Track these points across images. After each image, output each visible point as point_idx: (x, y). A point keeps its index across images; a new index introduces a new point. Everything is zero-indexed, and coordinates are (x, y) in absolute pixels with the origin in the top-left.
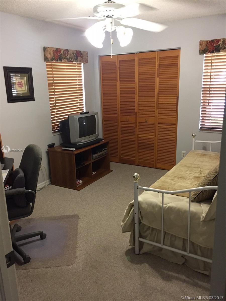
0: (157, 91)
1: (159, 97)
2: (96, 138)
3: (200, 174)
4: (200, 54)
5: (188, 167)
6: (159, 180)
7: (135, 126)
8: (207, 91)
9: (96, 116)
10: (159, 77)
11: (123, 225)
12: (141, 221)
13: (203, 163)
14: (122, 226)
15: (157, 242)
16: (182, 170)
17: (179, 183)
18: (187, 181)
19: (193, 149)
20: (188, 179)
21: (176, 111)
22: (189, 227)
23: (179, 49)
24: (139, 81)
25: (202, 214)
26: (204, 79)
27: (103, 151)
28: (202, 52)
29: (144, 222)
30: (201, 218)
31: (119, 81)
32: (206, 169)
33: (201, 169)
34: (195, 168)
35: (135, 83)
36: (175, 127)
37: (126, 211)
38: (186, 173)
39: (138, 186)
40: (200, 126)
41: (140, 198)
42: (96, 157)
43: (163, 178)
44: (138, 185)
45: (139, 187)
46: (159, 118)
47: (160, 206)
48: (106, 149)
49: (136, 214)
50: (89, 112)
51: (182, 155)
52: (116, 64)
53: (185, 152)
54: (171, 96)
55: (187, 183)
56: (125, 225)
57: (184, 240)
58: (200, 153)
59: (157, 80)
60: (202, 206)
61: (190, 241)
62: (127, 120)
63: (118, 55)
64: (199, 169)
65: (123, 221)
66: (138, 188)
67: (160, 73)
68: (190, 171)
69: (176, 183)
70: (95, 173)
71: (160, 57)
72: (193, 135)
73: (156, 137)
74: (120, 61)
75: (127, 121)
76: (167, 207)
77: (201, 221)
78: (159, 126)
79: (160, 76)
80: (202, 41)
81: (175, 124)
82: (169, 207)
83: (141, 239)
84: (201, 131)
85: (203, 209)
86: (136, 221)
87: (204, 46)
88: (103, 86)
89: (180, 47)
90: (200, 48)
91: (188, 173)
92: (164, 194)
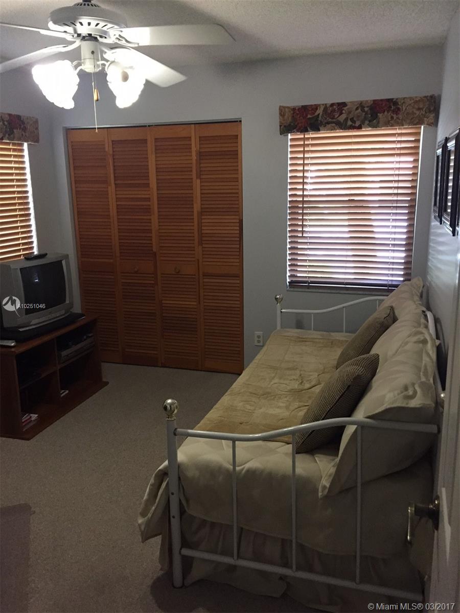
0: (197, 207)
1: (203, 221)
2: (65, 313)
3: (302, 382)
4: (281, 134)
5: (274, 368)
6: (217, 406)
7: (153, 282)
8: (298, 207)
9: (64, 262)
10: (201, 179)
11: (142, 523)
12: (187, 510)
13: (302, 357)
14: (140, 525)
15: (224, 553)
16: (263, 376)
17: (261, 408)
18: (277, 401)
19: (279, 327)
20: (280, 398)
21: (240, 248)
22: (294, 513)
23: (238, 122)
24: (158, 187)
25: (321, 480)
26: (291, 183)
27: (85, 340)
28: (286, 129)
29: (194, 511)
30: (320, 490)
31: (113, 186)
32: (310, 372)
33: (301, 371)
34: (288, 369)
35: (149, 191)
36: (238, 282)
37: (149, 490)
38: (272, 383)
39: (176, 429)
40: (288, 280)
41: (182, 455)
42: (67, 355)
43: (225, 400)
44: (176, 427)
45: (179, 430)
46: (204, 263)
47: (227, 470)
48: (90, 335)
49: (173, 494)
50: (47, 254)
51: (256, 339)
52: (104, 148)
53: (260, 333)
54: (227, 217)
55: (279, 407)
56: (148, 524)
57: (285, 543)
58: (293, 337)
59: (197, 183)
60: (318, 461)
61: (297, 542)
62: (136, 270)
63: (108, 129)
64: (298, 372)
65: (143, 514)
66: (175, 434)
67: (202, 169)
68: (280, 378)
69: (255, 410)
70: (67, 392)
71: (200, 137)
72: (276, 299)
73: (199, 303)
74: (113, 141)
75: (136, 272)
76: (244, 472)
77: (320, 497)
78: (205, 280)
79: (202, 177)
80: (284, 107)
81: (239, 276)
82: (248, 471)
83: (186, 552)
84: (292, 289)
85: (321, 469)
86: (175, 510)
87: (288, 118)
88: (77, 195)
89: (240, 117)
90: (280, 122)
91: (276, 383)
92: (236, 442)
